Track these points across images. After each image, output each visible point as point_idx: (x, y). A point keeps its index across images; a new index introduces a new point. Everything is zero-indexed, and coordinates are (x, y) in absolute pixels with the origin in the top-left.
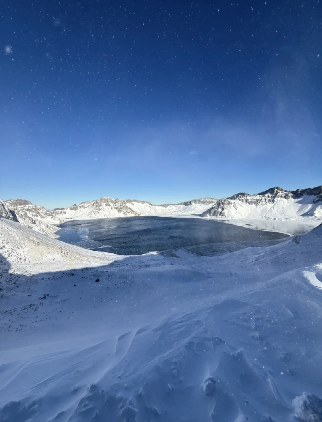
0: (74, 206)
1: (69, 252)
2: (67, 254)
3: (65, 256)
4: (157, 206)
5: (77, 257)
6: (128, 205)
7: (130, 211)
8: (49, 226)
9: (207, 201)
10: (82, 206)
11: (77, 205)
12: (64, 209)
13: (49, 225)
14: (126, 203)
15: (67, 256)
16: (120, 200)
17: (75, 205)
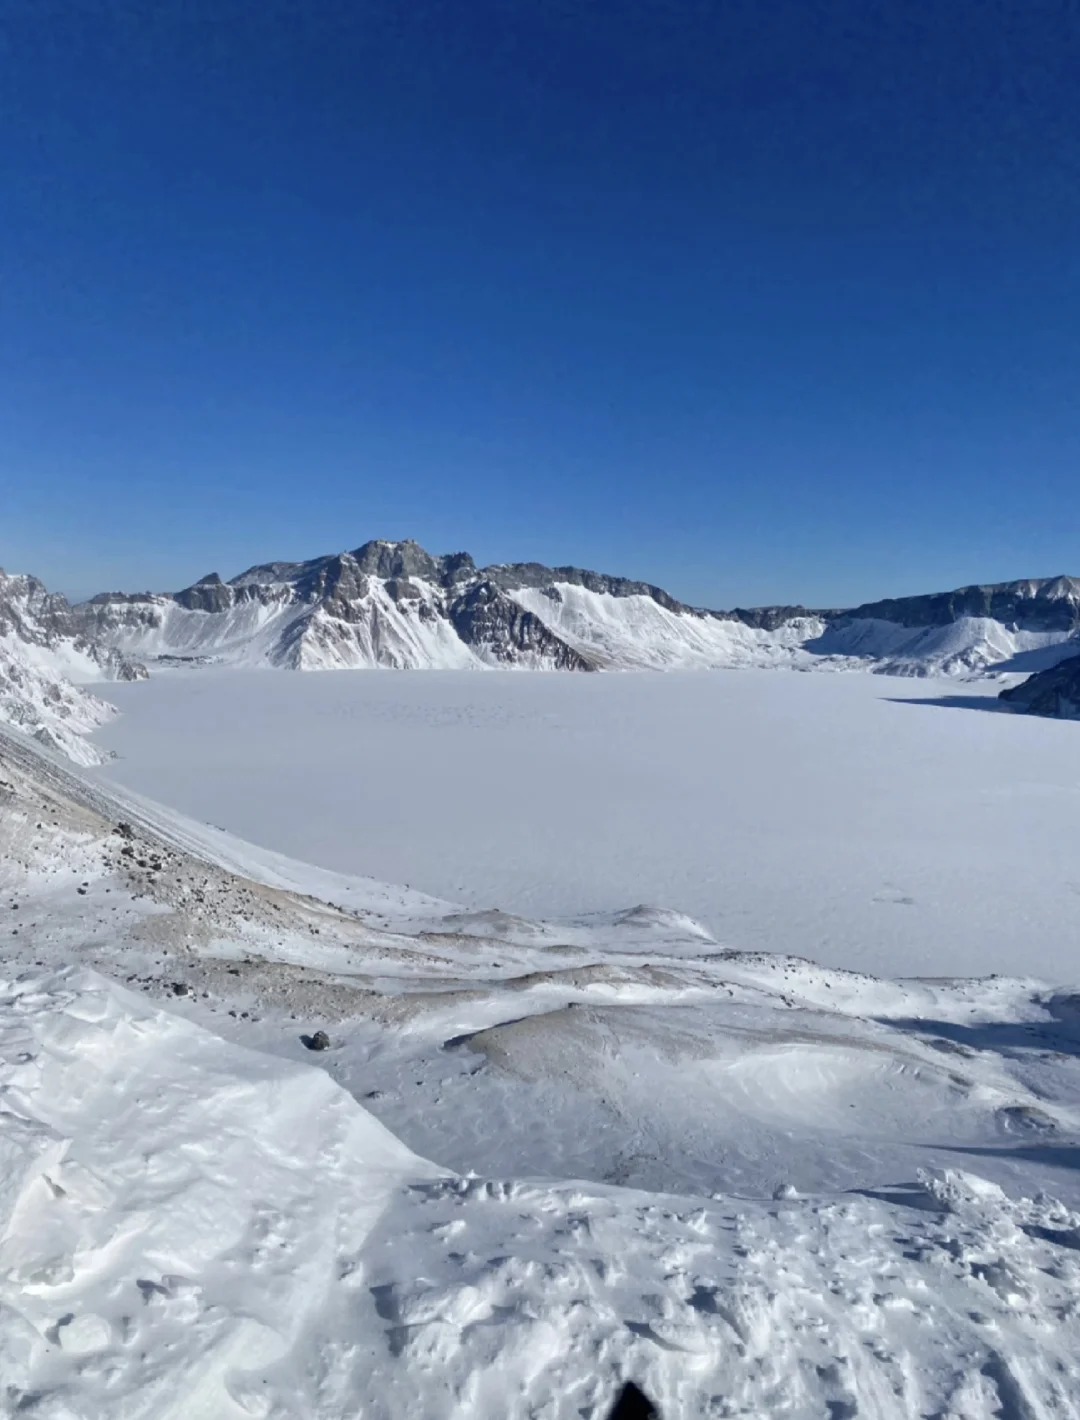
0: (207, 586)
1: (165, 854)
2: (157, 867)
3: (145, 878)
4: (709, 617)
5: (209, 887)
6: (525, 597)
7: (536, 636)
8: (62, 694)
9: (1064, 599)
10: (254, 590)
11: (224, 579)
12: (146, 598)
13: (66, 690)
14: (516, 588)
15: (157, 876)
16: (479, 564)
17: (213, 578)
